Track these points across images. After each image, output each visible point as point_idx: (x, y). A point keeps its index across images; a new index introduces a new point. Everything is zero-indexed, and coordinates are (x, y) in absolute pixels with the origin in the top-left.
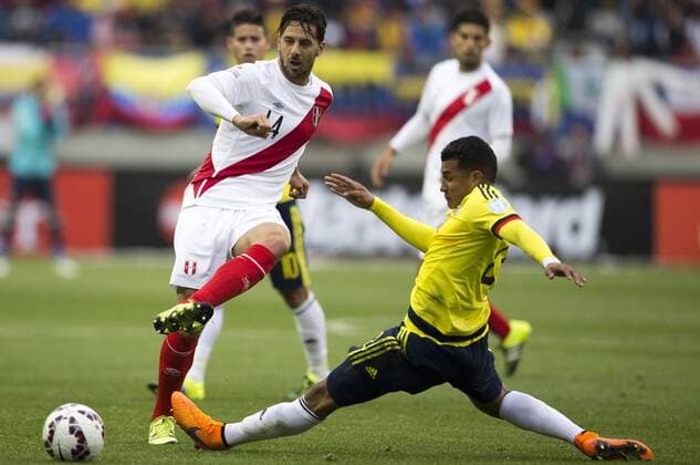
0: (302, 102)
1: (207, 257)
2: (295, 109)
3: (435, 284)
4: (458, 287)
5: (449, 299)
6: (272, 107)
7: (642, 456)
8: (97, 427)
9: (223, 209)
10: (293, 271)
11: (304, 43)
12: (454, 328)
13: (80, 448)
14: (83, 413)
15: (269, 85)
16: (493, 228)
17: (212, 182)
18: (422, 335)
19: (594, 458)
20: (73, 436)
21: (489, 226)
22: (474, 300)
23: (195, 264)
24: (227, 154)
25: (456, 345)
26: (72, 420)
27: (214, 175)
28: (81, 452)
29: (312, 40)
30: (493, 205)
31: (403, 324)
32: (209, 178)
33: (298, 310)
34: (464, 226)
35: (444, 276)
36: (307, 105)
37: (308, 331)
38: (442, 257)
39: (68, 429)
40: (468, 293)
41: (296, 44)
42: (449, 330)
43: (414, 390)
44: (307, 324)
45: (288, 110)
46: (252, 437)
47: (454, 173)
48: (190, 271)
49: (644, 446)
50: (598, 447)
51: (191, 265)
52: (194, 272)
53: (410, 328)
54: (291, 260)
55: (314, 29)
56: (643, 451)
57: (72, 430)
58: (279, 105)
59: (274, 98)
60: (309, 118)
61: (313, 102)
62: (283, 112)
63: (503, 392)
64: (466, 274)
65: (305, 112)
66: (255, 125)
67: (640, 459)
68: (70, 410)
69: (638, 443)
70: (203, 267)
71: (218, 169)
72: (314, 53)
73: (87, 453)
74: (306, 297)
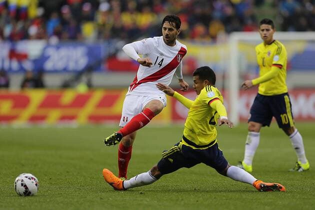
0: (172, 53)
1: (132, 115)
2: (169, 56)
3: (191, 125)
4: (199, 126)
5: (197, 131)
6: (159, 55)
7: (280, 189)
8: (33, 182)
9: (139, 96)
10: (286, 121)
11: (170, 30)
12: (200, 142)
13: (26, 191)
14: (27, 177)
15: (158, 46)
16: (209, 103)
17: (137, 85)
18: (187, 145)
19: (259, 190)
20: (23, 187)
21: (207, 102)
22: (207, 131)
23: (127, 118)
24: (142, 74)
25: (201, 149)
26: (22, 181)
27: (137, 83)
28: (27, 193)
29: (174, 29)
30: (209, 94)
31: (181, 141)
32: (136, 84)
33: (291, 136)
34: (199, 102)
35: (194, 122)
36: (174, 54)
37: (295, 144)
38: (192, 114)
39: (21, 185)
40: (204, 128)
41: (167, 30)
42: (199, 143)
43: (189, 167)
44: (295, 142)
45: (166, 56)
46: (133, 186)
47: (197, 81)
48: (125, 120)
49: (281, 186)
50: (261, 186)
51: (126, 118)
52: (127, 121)
53: (183, 143)
54: (285, 117)
55: (174, 24)
56: (281, 188)
57: (22, 185)
58: (162, 54)
59: (160, 52)
60: (176, 58)
61: (177, 53)
62: (163, 57)
63: (228, 167)
64: (202, 121)
65: (174, 57)
66: (145, 62)
67: (280, 191)
68: (22, 177)
69: (278, 184)
70: (130, 119)
71: (139, 80)
72: (175, 34)
73: (30, 193)
74: (294, 131)
